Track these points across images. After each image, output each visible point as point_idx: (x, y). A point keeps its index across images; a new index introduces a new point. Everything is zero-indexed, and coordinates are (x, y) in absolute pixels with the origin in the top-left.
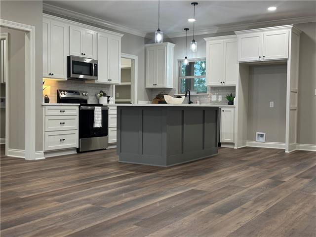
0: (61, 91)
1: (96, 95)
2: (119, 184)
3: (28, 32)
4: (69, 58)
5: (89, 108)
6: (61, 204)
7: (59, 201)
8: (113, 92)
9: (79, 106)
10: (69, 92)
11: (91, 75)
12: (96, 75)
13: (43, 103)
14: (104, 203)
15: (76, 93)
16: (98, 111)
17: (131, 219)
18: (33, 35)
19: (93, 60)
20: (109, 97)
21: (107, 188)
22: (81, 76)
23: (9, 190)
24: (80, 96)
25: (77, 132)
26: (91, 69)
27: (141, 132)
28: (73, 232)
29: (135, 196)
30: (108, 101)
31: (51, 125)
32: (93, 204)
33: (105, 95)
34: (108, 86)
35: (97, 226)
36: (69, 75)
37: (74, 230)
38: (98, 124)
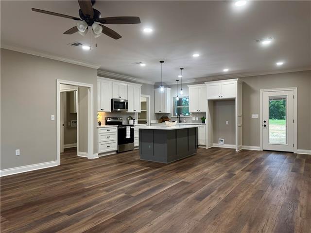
0: (108, 118)
1: (127, 119)
2: (140, 177)
3: (89, 88)
4: (112, 100)
5: (123, 127)
6: (108, 193)
7: (107, 191)
8: (136, 117)
9: (118, 127)
10: (112, 118)
11: (124, 108)
12: (127, 108)
13: (98, 126)
14: (132, 192)
15: (116, 118)
16: (128, 129)
17: (147, 206)
18: (92, 89)
19: (125, 100)
20: (134, 120)
21: (133, 181)
22: (119, 110)
23: (79, 182)
24: (119, 120)
25: (117, 141)
26: (124, 105)
27: (152, 143)
28: (115, 215)
29: (150, 186)
30: (134, 122)
31: (102, 139)
32: (126, 193)
33: (132, 119)
34: (133, 114)
35: (128, 210)
36: (112, 109)
37: (115, 213)
38: (128, 136)
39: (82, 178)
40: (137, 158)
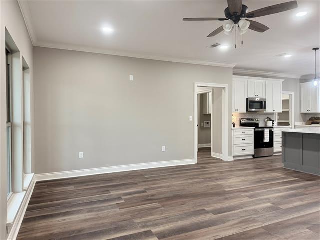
0: (242, 119)
1: (264, 120)
3: (224, 88)
4: (247, 99)
5: (260, 130)
6: (251, 200)
7: (250, 197)
8: (276, 119)
9: (254, 129)
10: (248, 119)
11: (262, 108)
12: (265, 108)
13: (233, 128)
14: (281, 204)
15: (252, 120)
16: (267, 132)
17: (304, 223)
18: (227, 90)
19: (263, 99)
20: (273, 121)
21: (279, 191)
22: (253, 110)
24: (255, 122)
25: (253, 145)
26: (262, 104)
27: (301, 150)
30: (273, 124)
31: (237, 141)
33: (271, 120)
34: (272, 114)
36: (247, 110)
38: (267, 139)
39: (220, 179)
40: (280, 165)
